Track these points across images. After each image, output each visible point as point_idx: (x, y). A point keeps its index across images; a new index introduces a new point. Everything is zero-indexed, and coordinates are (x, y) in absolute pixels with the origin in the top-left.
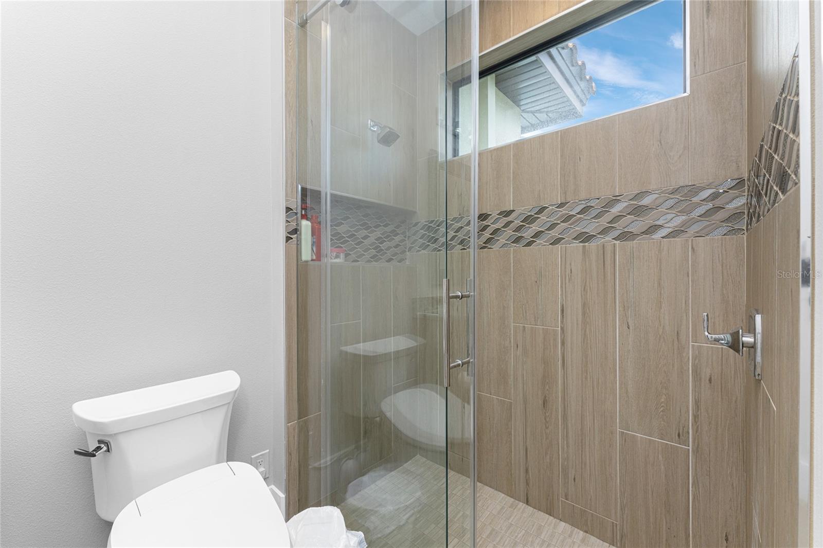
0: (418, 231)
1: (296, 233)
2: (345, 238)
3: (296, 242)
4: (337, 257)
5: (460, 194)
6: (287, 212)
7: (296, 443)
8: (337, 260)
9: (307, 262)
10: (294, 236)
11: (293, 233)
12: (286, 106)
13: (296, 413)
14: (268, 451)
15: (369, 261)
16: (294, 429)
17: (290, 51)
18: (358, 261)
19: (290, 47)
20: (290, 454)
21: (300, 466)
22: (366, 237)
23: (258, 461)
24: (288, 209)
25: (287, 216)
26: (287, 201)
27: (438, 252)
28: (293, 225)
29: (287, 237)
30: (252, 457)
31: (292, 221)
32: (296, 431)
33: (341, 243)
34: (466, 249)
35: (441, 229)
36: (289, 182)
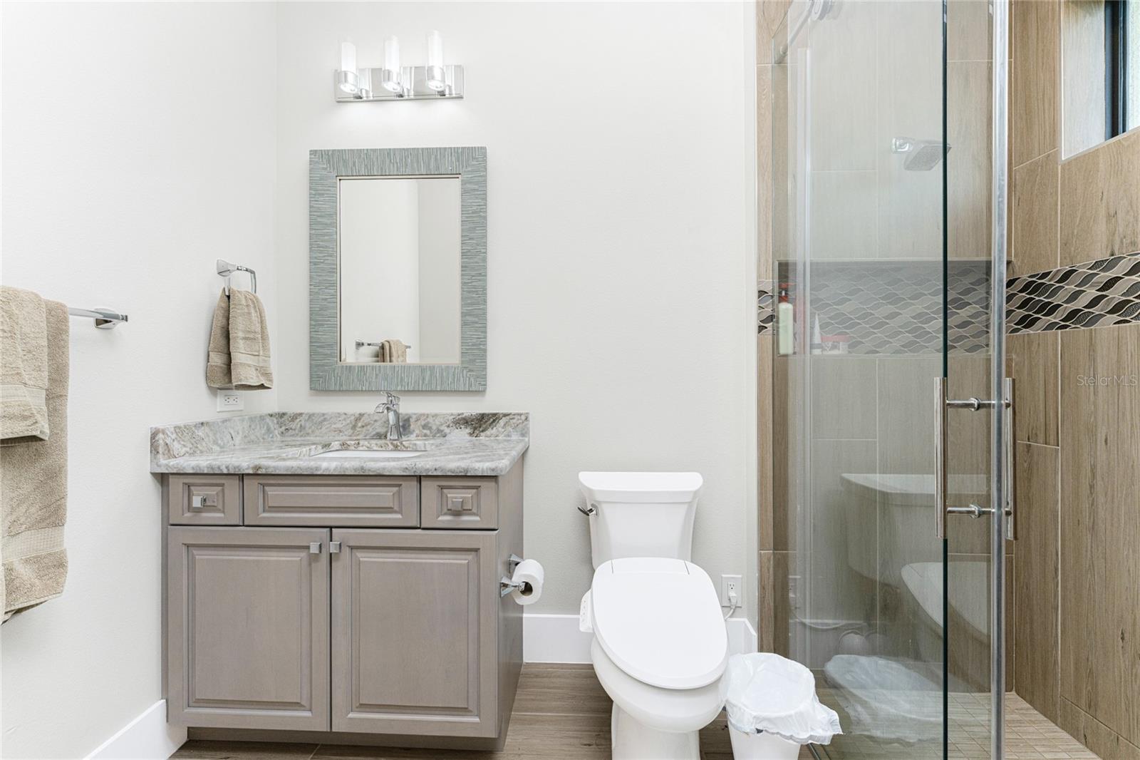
0: (1015, 294)
1: (772, 321)
2: (853, 319)
3: (771, 332)
4: (834, 347)
5: (1112, 212)
6: (759, 297)
7: (772, 578)
8: (835, 352)
9: (786, 356)
10: (769, 325)
11: (768, 321)
12: (758, 170)
13: (770, 540)
14: (740, 576)
15: (896, 352)
16: (769, 560)
17: (764, 102)
18: (877, 352)
19: (764, 97)
20: (764, 588)
21: (776, 607)
22: (893, 316)
23: (729, 583)
24: (761, 293)
25: (760, 302)
26: (759, 283)
27: (1059, 331)
28: (768, 311)
29: (759, 327)
30: (723, 576)
31: (767, 306)
32: (772, 562)
33: (845, 328)
34: (1129, 322)
35: (1066, 287)
36: (763, 260)
